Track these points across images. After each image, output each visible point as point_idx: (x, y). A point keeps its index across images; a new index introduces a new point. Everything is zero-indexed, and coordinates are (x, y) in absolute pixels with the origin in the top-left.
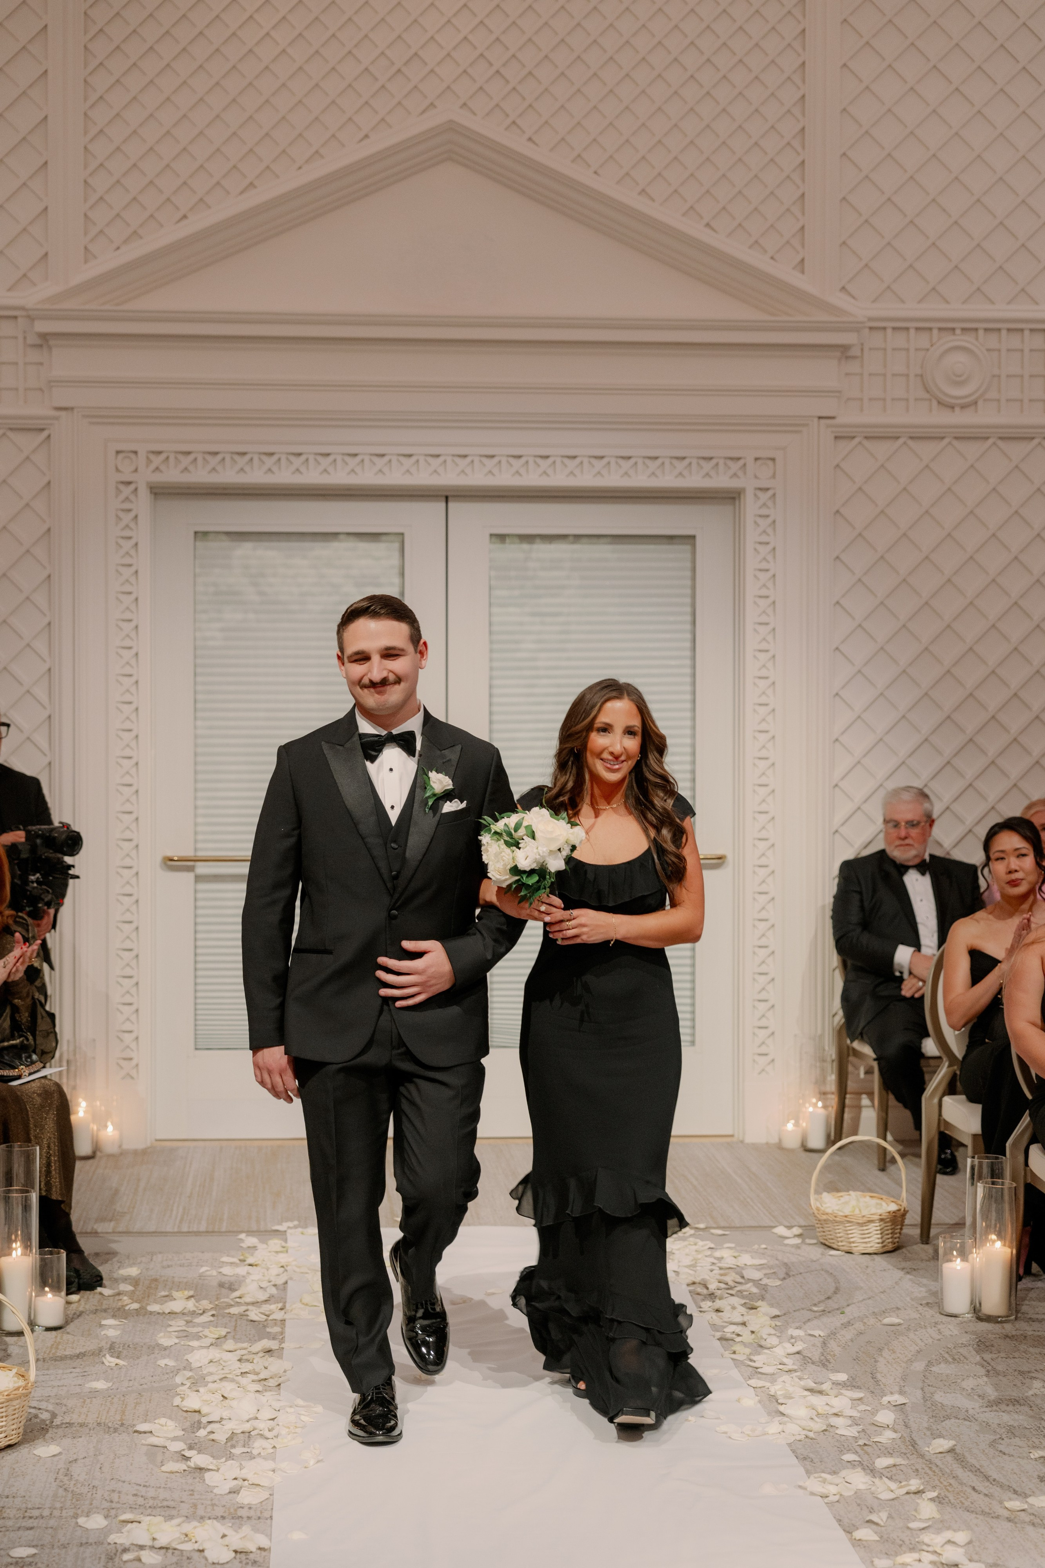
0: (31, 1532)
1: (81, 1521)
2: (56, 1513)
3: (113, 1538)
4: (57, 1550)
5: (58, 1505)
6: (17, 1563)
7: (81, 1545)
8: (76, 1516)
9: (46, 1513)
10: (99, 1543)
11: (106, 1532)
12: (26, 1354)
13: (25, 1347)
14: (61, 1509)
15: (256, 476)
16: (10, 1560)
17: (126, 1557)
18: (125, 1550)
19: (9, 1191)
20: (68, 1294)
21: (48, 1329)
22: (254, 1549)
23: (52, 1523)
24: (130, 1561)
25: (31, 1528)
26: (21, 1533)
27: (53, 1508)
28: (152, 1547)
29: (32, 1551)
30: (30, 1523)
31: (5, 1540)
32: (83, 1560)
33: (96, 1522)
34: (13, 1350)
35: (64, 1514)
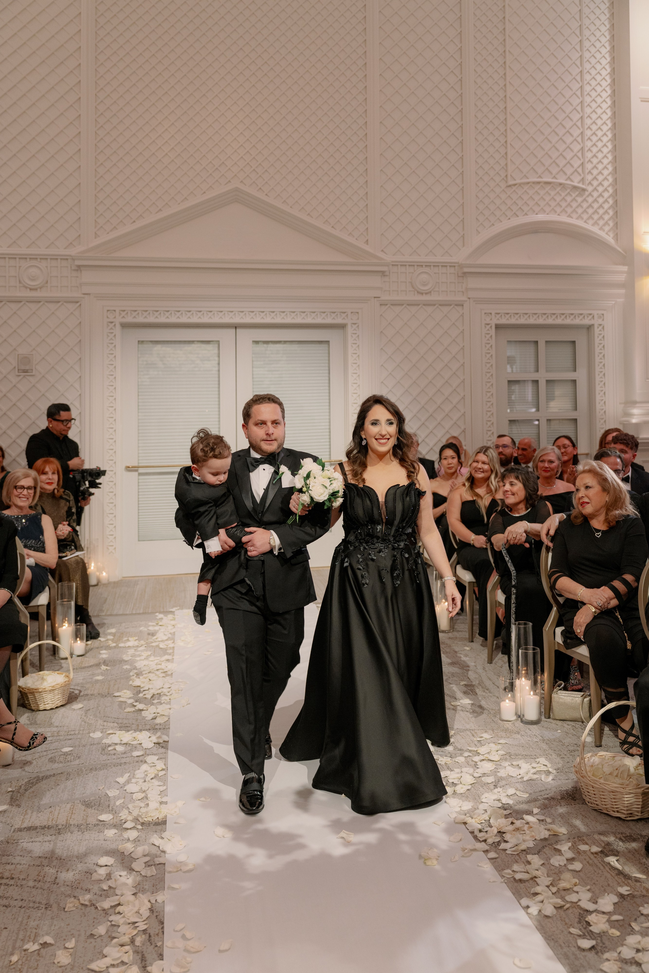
0: (70, 741)
1: (91, 735)
2: (81, 732)
3: (104, 741)
4: (81, 748)
5: (82, 729)
6: (64, 754)
7: (91, 745)
8: (89, 733)
9: (77, 732)
10: (98, 744)
11: (102, 738)
12: (69, 667)
13: (68, 664)
14: (83, 730)
15: (163, 320)
16: (61, 753)
17: (110, 749)
18: (109, 746)
19: (63, 601)
20: (87, 641)
21: (78, 656)
22: (162, 742)
23: (79, 736)
24: (112, 750)
25: (71, 739)
26: (66, 741)
27: (79, 730)
28: (120, 744)
29: (71, 749)
30: (70, 737)
31: (60, 745)
32: (92, 751)
33: (97, 735)
34: (64, 665)
35: (84, 732)
